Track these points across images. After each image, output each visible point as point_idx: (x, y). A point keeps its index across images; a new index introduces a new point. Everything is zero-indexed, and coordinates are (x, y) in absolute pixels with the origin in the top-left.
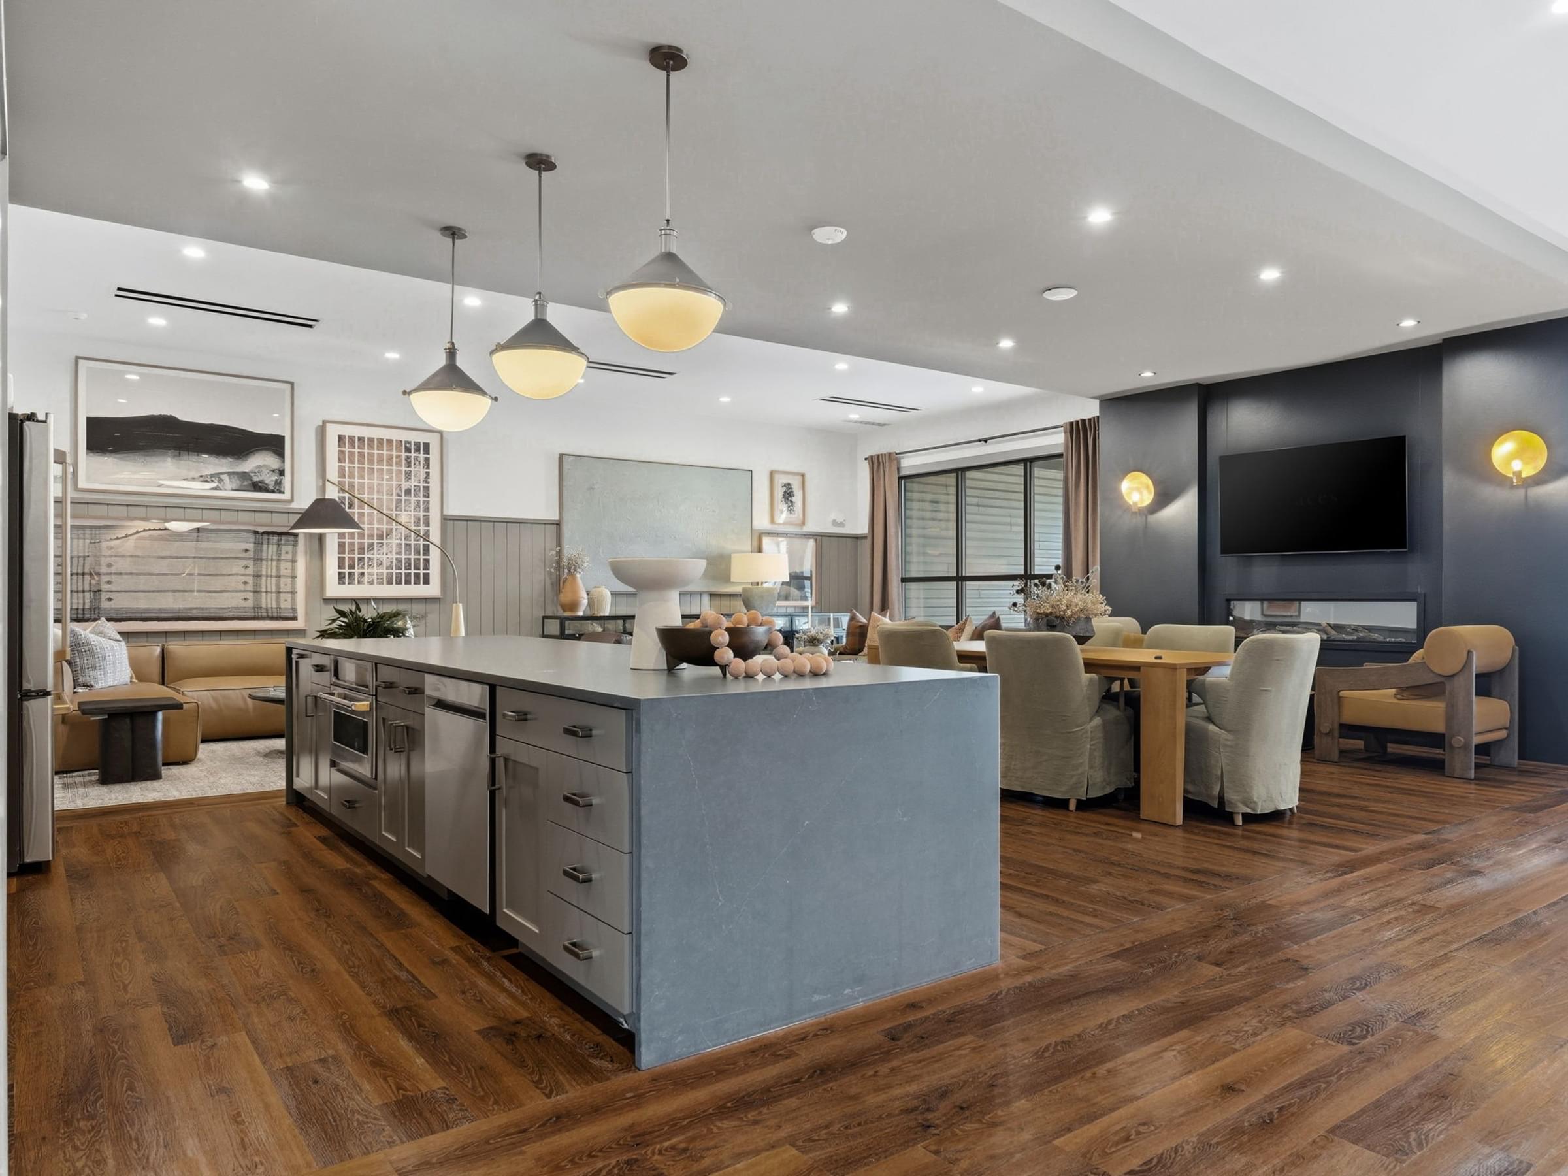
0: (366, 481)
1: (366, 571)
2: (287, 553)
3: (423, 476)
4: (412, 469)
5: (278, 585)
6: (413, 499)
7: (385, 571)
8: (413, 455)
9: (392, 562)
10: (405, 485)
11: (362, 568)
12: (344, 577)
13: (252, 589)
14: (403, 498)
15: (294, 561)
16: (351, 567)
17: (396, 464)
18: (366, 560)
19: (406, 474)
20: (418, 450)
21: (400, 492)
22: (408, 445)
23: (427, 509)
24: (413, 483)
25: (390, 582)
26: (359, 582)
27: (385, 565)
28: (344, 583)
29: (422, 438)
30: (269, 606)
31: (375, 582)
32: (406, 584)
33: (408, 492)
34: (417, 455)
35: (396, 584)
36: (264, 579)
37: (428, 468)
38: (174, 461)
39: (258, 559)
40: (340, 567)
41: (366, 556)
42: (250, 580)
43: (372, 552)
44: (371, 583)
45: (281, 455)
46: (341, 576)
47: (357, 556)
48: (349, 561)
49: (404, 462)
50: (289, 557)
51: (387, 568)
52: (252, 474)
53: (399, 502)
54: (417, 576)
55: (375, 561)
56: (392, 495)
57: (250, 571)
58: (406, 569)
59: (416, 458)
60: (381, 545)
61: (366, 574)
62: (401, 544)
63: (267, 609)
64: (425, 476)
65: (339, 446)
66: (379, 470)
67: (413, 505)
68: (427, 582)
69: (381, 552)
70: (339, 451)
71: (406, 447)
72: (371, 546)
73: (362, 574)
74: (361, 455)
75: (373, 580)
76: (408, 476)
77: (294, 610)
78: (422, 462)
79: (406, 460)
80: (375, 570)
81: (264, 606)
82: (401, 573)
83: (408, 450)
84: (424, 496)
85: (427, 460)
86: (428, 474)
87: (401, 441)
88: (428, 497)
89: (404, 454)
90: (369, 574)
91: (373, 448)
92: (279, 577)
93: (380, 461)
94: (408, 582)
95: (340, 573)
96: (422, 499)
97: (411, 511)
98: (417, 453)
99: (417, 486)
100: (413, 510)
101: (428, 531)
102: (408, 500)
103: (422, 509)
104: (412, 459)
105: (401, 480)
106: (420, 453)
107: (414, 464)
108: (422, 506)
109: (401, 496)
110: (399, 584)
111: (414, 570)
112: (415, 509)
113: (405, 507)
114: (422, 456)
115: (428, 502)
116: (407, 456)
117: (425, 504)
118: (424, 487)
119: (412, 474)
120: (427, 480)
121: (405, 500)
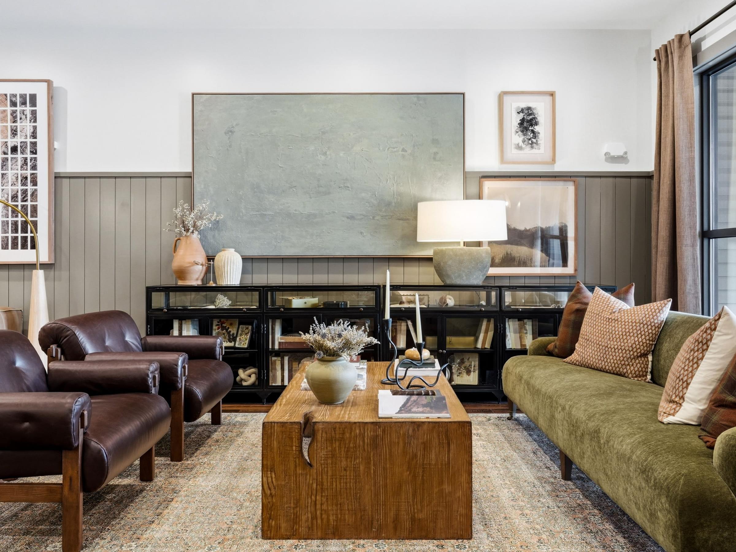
3: (29, 130)
4: (18, 124)
6: (19, 156)
8: (19, 108)
10: (11, 143)
14: (10, 156)
19: (12, 130)
20: (24, 103)
21: (6, 151)
22: (14, 99)
23: (34, 167)
24: (18, 141)
29: (27, 89)
32: (12, 248)
33: (14, 149)
34: (23, 108)
35: (3, 248)
37: (35, 121)
49: (9, 117)
53: (5, 161)
58: (12, 232)
59: (23, 112)
62: (8, 206)
64: (32, 130)
67: (20, 163)
68: (34, 246)
71: (11, 101)
76: (14, 133)
78: (29, 116)
79: (12, 115)
82: (8, 237)
83: (14, 104)
85: (34, 113)
86: (35, 128)
87: (6, 95)
88: (36, 153)
89: (9, 109)
94: (15, 246)
96: (29, 156)
97: (17, 169)
98: (23, 106)
99: (24, 142)
100: (19, 169)
101: (36, 190)
102: (15, 158)
103: (29, 167)
104: (18, 113)
105: (7, 137)
106: (26, 107)
107: (21, 119)
108: (29, 164)
109: (7, 154)
110: (5, 249)
111: (21, 233)
112: (22, 167)
113: (12, 165)
114: (28, 109)
115: (35, 159)
116: (12, 110)
117: (33, 161)
118: (31, 143)
119: (19, 130)
120: (34, 135)
121: (12, 158)
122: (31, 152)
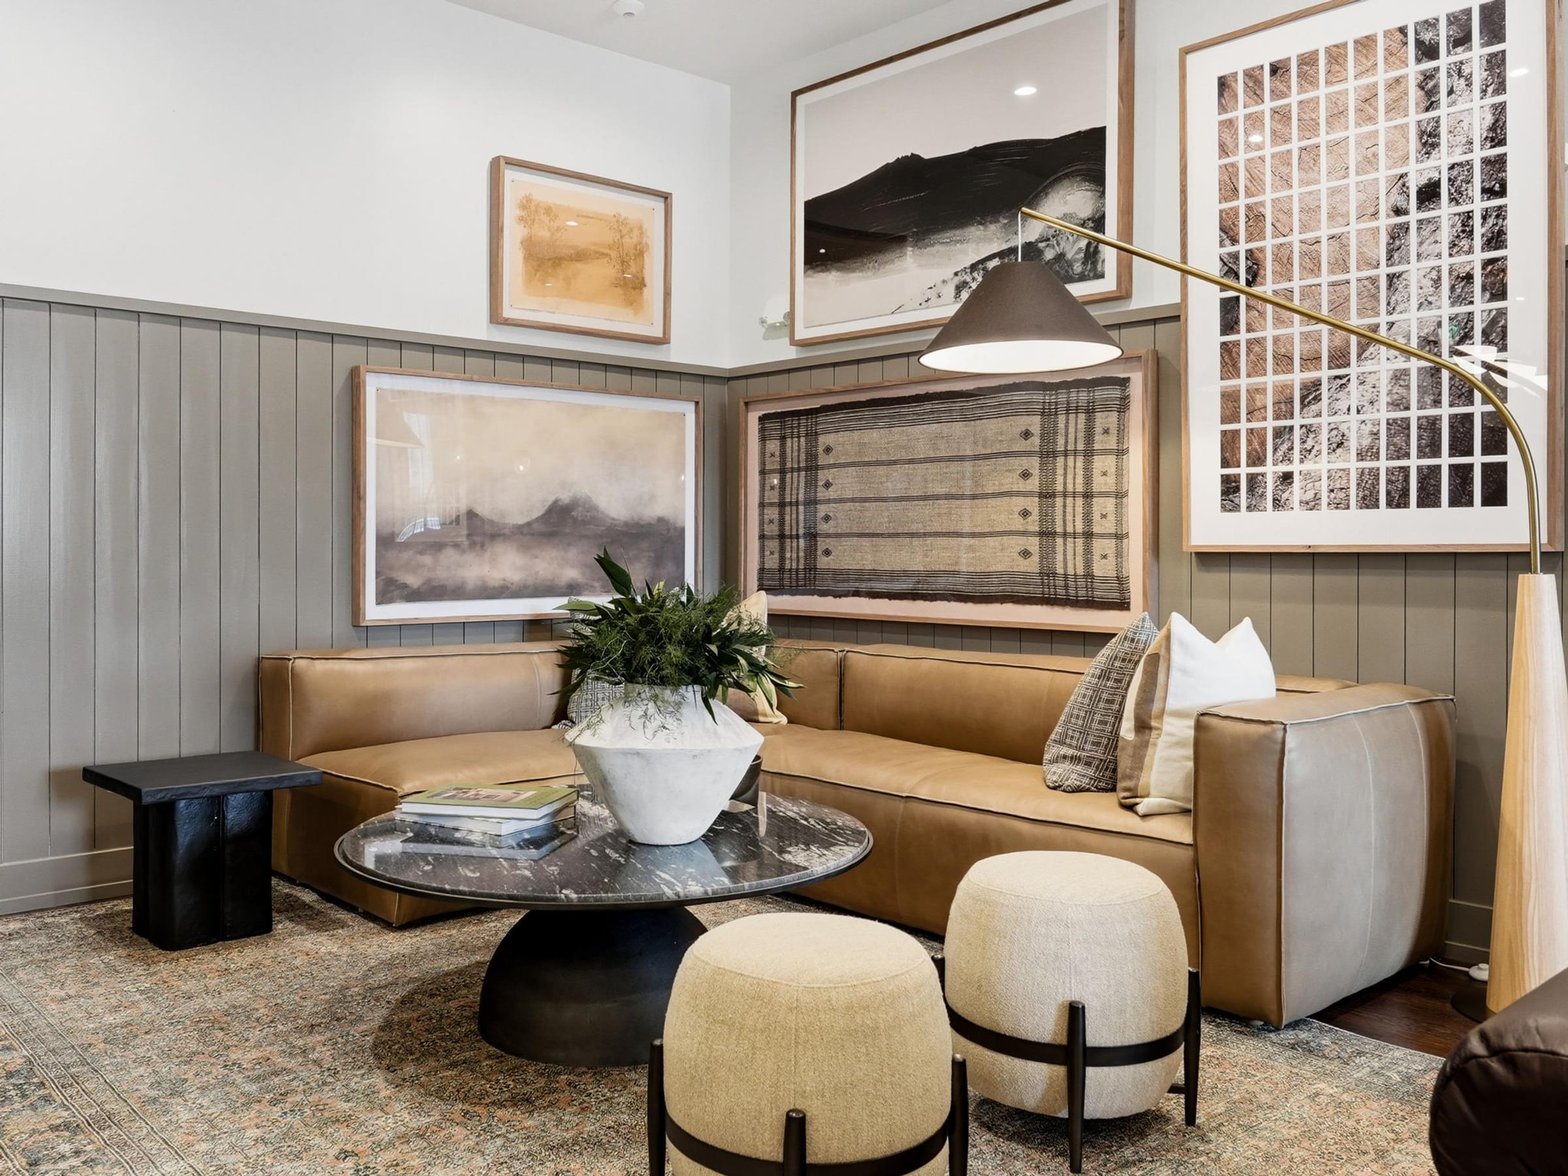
0: (1296, 191)
1: (1295, 467)
2: (1106, 432)
3: (1479, 122)
4: (1442, 111)
5: (1088, 518)
6: (1445, 211)
7: (1354, 465)
8: (1444, 61)
9: (1376, 435)
10: (1417, 176)
11: (1286, 458)
12: (1237, 489)
13: (1037, 529)
14: (1414, 216)
15: (1121, 453)
16: (1257, 459)
17: (1389, 109)
18: (1297, 433)
19: (1422, 133)
20: (1462, 40)
21: (1402, 204)
22: (1427, 36)
23: (1496, 239)
24: (1439, 165)
25: (1369, 501)
26: (1277, 504)
27: (1353, 444)
28: (1236, 508)
30: (1071, 571)
31: (1324, 501)
32: (1421, 503)
33: (1429, 194)
34: (1461, 54)
35: (1389, 504)
36: (1059, 501)
37: (1501, 88)
38: (917, 251)
39: (1048, 454)
40: (1225, 463)
41: (1297, 421)
42: (1033, 504)
43: (1314, 408)
44: (1312, 504)
45: (1097, 179)
46: (1229, 487)
47: (1270, 424)
48: (1249, 442)
49: (1414, 94)
50: (1112, 443)
51: (1361, 456)
52: (1041, 245)
53: (1398, 234)
54: (1462, 474)
55: (1324, 436)
56: (1375, 215)
57: (1033, 484)
58: (1421, 454)
59: (1458, 70)
60: (1342, 383)
61: (1296, 477)
62: (1406, 372)
63: (1066, 575)
64: (1489, 120)
65: (1222, 108)
66: (1333, 146)
67: (1445, 235)
68: (1496, 495)
69: (1342, 405)
70: (1221, 123)
71: (1419, 43)
72: (1311, 392)
73: (1287, 478)
74: (1282, 115)
75: (1317, 498)
76: (1429, 140)
77: (1121, 581)
78: (1479, 74)
79: (1421, 87)
80: (1322, 465)
81: (1060, 571)
82: (1405, 470)
83: (1428, 51)
84: (1488, 192)
85: (1496, 64)
86: (1500, 111)
87: (1403, 30)
88: (1502, 193)
89: (1413, 70)
90: (1307, 476)
91: (1314, 84)
92: (1088, 495)
93: (1337, 115)
94: (1428, 498)
95: (1226, 479)
96: (1478, 205)
97: (1439, 255)
98: (1460, 49)
99: (1460, 165)
100: (1445, 251)
101: (1502, 313)
102: (1429, 221)
103: (1478, 242)
104: (1443, 75)
105: (1406, 159)
106: (1470, 49)
107: (1451, 92)
108: (1478, 231)
109: (1406, 212)
110: (1398, 506)
111: (1451, 455)
112: (1453, 245)
113: (1421, 244)
114: (1477, 53)
115: (1501, 212)
116: (1423, 73)
117: (1491, 221)
118: (1486, 161)
119: (1443, 130)
120: (1496, 135)
121: (1420, 222)
122: (1484, 191)
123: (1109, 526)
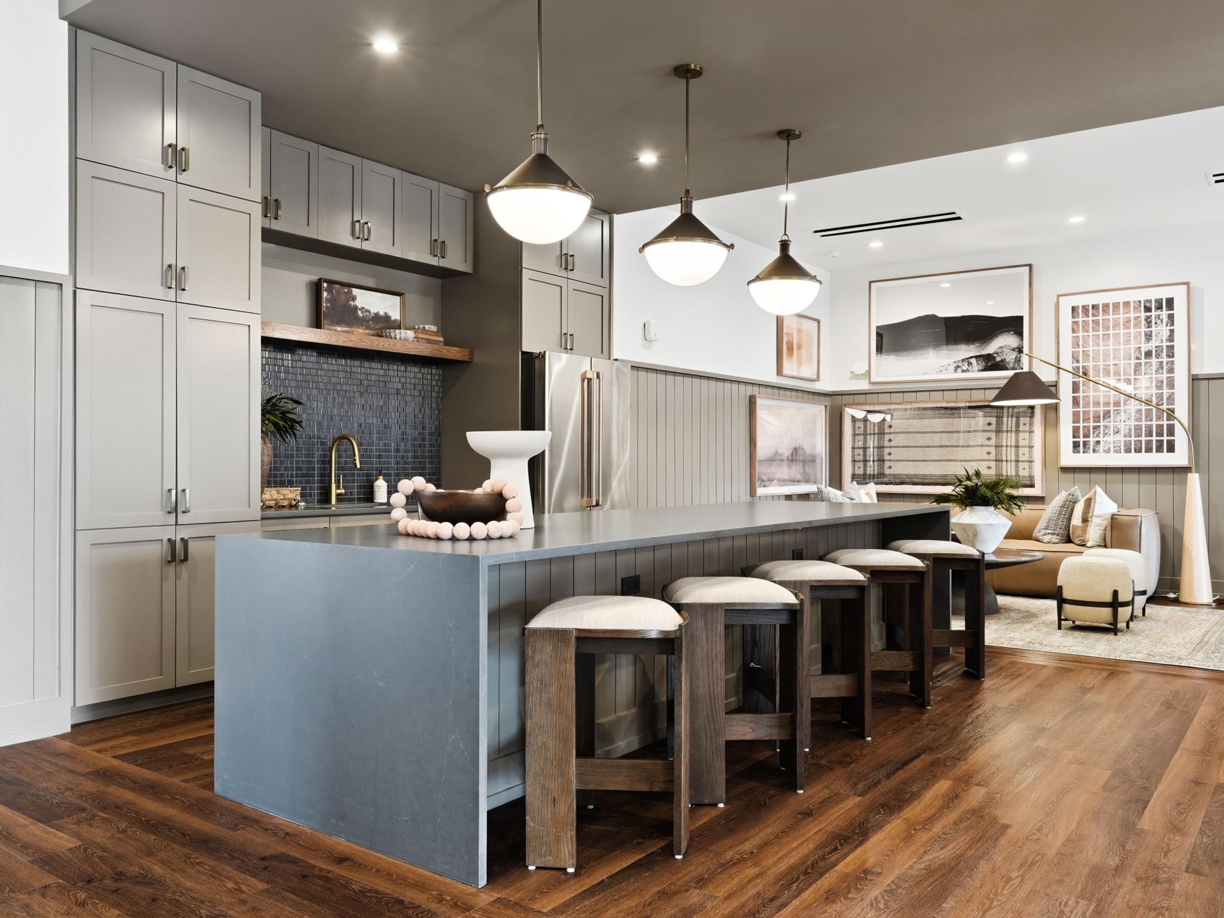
0: (1101, 348)
1: (1101, 439)
2: (1025, 424)
3: (1165, 334)
4: (1153, 329)
5: (1017, 455)
6: (1154, 360)
7: (1123, 439)
8: (1154, 313)
9: (1130, 430)
10: (1145, 347)
11: (1098, 436)
12: (1079, 446)
13: (994, 459)
14: (1143, 361)
15: (1031, 432)
16: (1086, 435)
17: (1135, 326)
18: (1102, 428)
19: (1146, 335)
20: (1159, 307)
21: (1139, 355)
22: (1148, 305)
23: (1171, 370)
24: (1153, 345)
25: (1128, 451)
26: (1094, 451)
27: (1122, 432)
28: (1079, 452)
29: (1163, 294)
30: (1009, 474)
31: (1112, 450)
32: (1146, 451)
33: (1148, 354)
34: (1159, 312)
35: (1135, 451)
36: (1004, 449)
37: (1172, 324)
38: (935, 352)
39: (998, 431)
40: (1074, 437)
41: (1102, 424)
42: (993, 450)
43: (1108, 420)
44: (1108, 451)
45: (1020, 334)
46: (1076, 445)
47: (1092, 424)
48: (1083, 430)
49: (1143, 322)
50: (1027, 428)
51: (1125, 436)
52: (995, 355)
53: (1138, 366)
55: (1112, 429)
56: (1130, 359)
57: (993, 442)
58: (1146, 436)
59: (1158, 317)
60: (1118, 412)
61: (1101, 442)
62: (1141, 410)
64: (1168, 333)
65: (1073, 317)
66: (1115, 335)
67: (1154, 368)
68: (1171, 448)
69: (1118, 419)
70: (1073, 322)
71: (1145, 307)
72: (1107, 414)
73: (1098, 442)
74: (1096, 323)
75: (1109, 449)
76: (1149, 336)
77: (1031, 478)
78: (1165, 320)
79: (1146, 320)
80: (1111, 438)
81: (1005, 474)
82: (1141, 441)
83: (1148, 309)
84: (1168, 356)
85: (1171, 318)
86: (1172, 331)
87: (1140, 302)
88: (1173, 357)
89: (1143, 315)
90: (1105, 442)
91: (1108, 314)
92: (1017, 447)
93: (1116, 326)
94: (1149, 450)
95: (1074, 443)
96: (1165, 359)
97: (1152, 374)
98: (1159, 311)
99: (1159, 346)
100: (1154, 373)
101: (1173, 394)
102: (1149, 363)
103: (1165, 371)
104: (1153, 318)
105: (1141, 343)
106: (1162, 311)
107: (1156, 323)
108: (1165, 368)
109: (1140, 359)
110: (1138, 452)
111: (1156, 436)
112: (1156, 371)
113: (1146, 370)
114: (1164, 313)
115: (1172, 363)
116: (1147, 316)
117: (1169, 365)
118: (1167, 346)
119: (1153, 334)
120: (1171, 338)
121: (1145, 363)
122: (1167, 355)
123: (1026, 458)
